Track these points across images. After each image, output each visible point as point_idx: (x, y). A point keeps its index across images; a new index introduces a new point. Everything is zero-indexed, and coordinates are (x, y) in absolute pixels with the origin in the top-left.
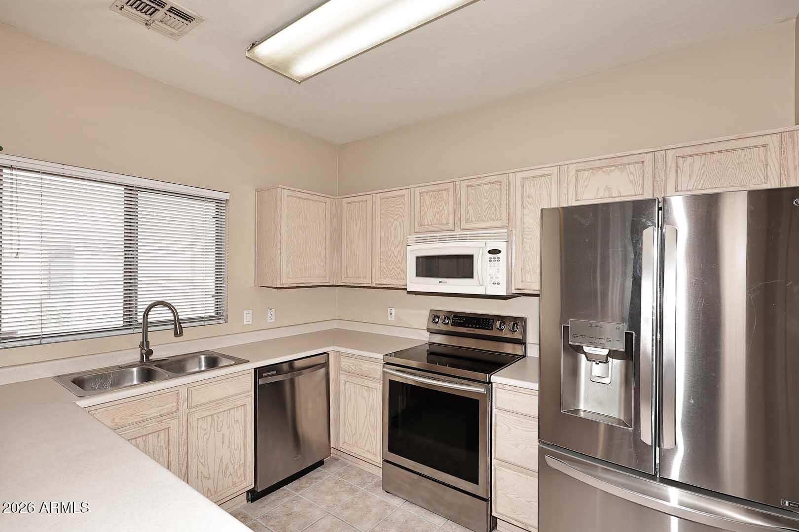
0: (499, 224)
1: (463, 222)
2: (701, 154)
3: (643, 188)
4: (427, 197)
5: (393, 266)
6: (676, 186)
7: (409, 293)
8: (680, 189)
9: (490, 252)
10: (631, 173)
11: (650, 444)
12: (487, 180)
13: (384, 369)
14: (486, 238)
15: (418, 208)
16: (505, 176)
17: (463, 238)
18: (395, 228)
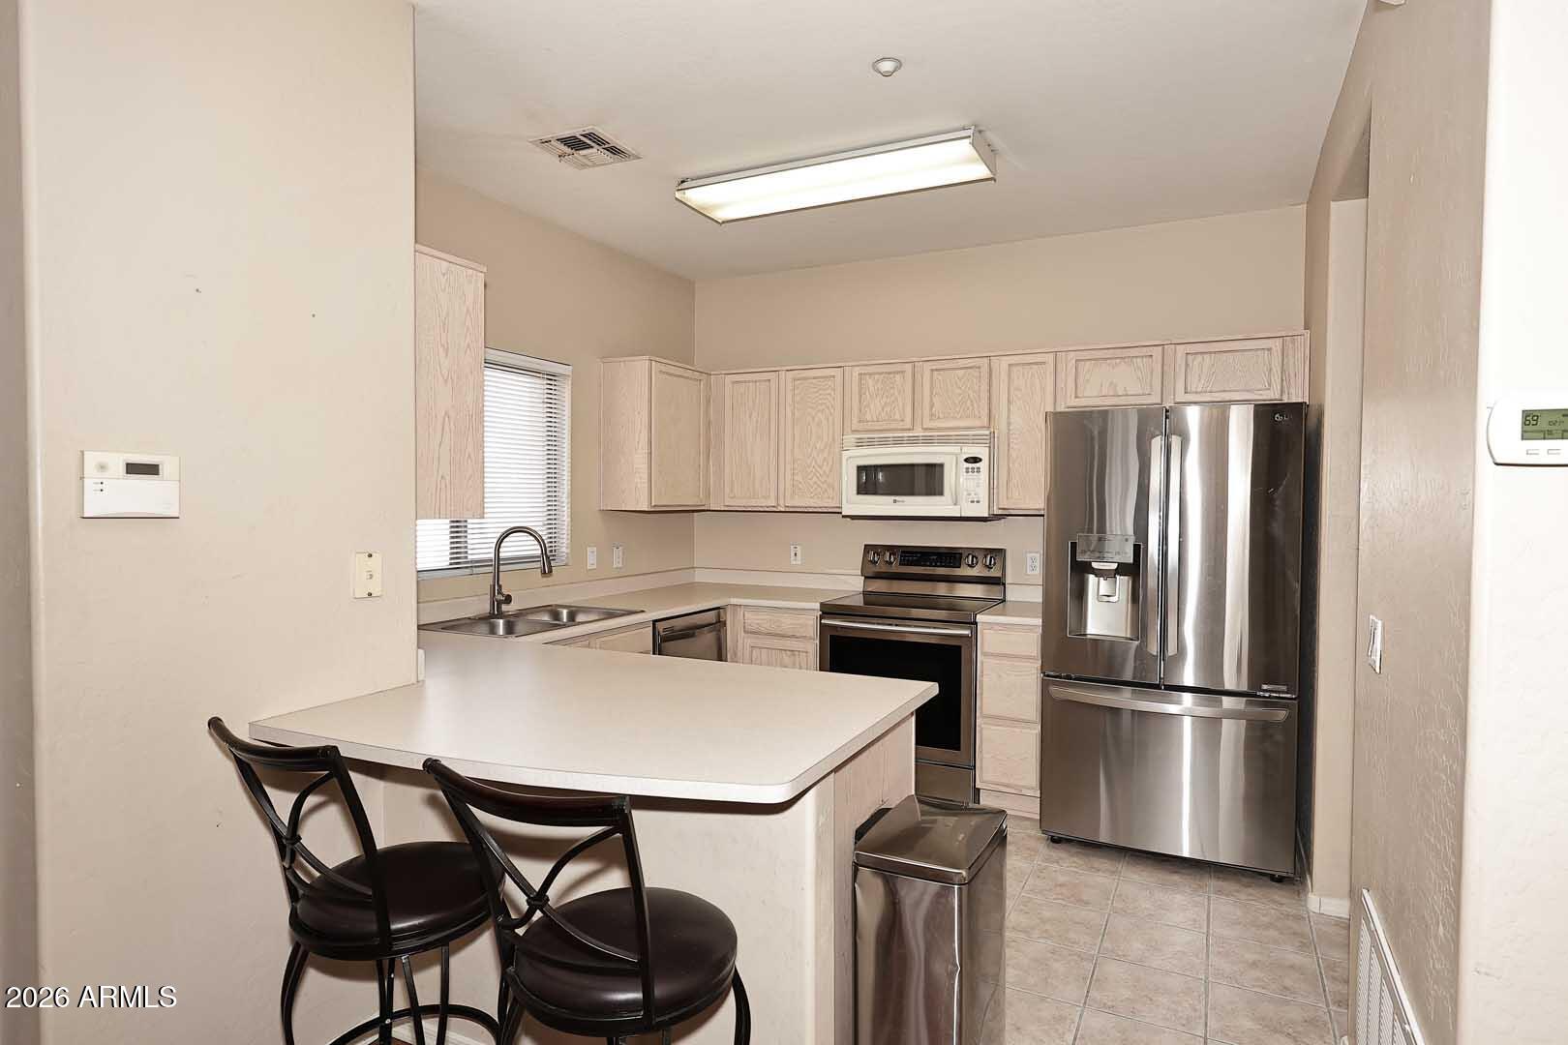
0: (977, 423)
1: (926, 419)
2: (1210, 353)
3: (1151, 386)
4: (870, 382)
5: (815, 479)
6: (1186, 388)
7: (843, 516)
8: (1189, 390)
9: (966, 460)
10: (1139, 368)
11: (1155, 654)
12: (962, 363)
13: (823, 621)
14: (961, 441)
15: (856, 397)
16: (986, 360)
17: (928, 441)
18: (819, 424)
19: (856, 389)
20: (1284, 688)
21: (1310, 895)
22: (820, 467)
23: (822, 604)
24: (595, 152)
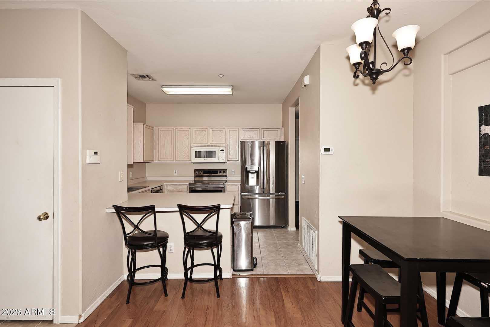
0: (223, 142)
1: (211, 141)
2: (268, 130)
3: (257, 136)
4: (197, 132)
5: (184, 154)
7: (192, 163)
8: (264, 137)
9: (221, 150)
10: (255, 133)
12: (219, 129)
13: (190, 187)
14: (219, 146)
15: (194, 135)
16: (224, 129)
17: (212, 146)
18: (184, 142)
19: (194, 133)
20: (284, 192)
21: (289, 228)
22: (185, 151)
23: (189, 183)
24: (146, 79)
